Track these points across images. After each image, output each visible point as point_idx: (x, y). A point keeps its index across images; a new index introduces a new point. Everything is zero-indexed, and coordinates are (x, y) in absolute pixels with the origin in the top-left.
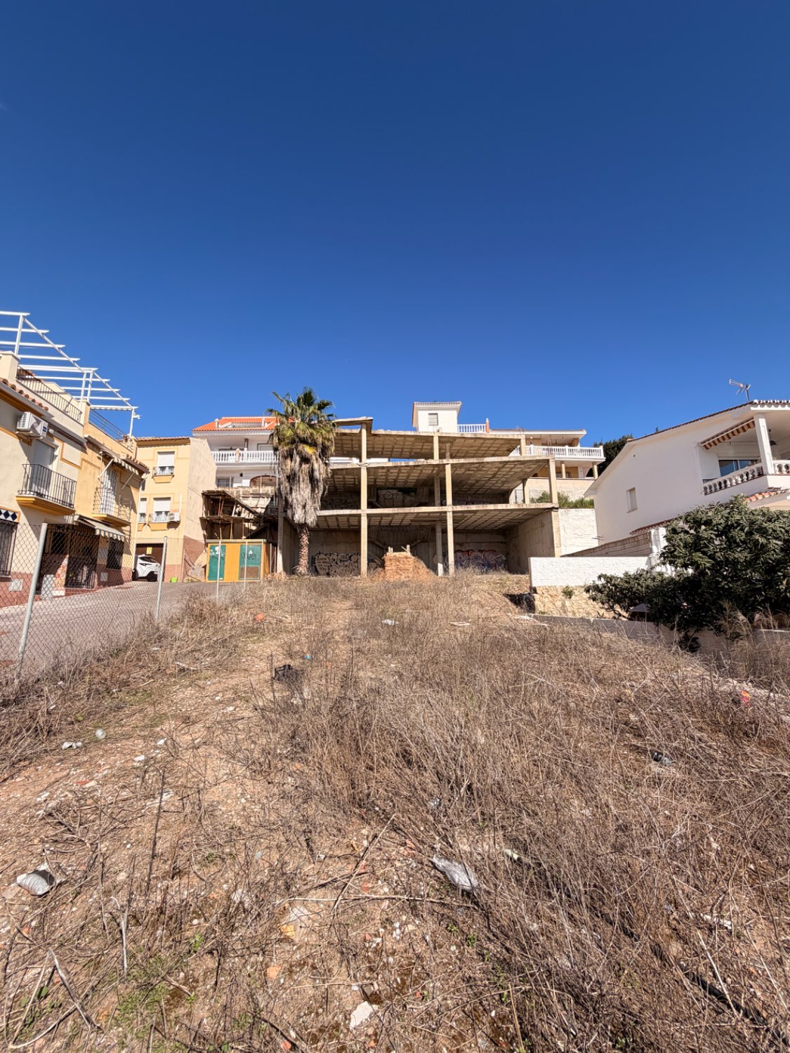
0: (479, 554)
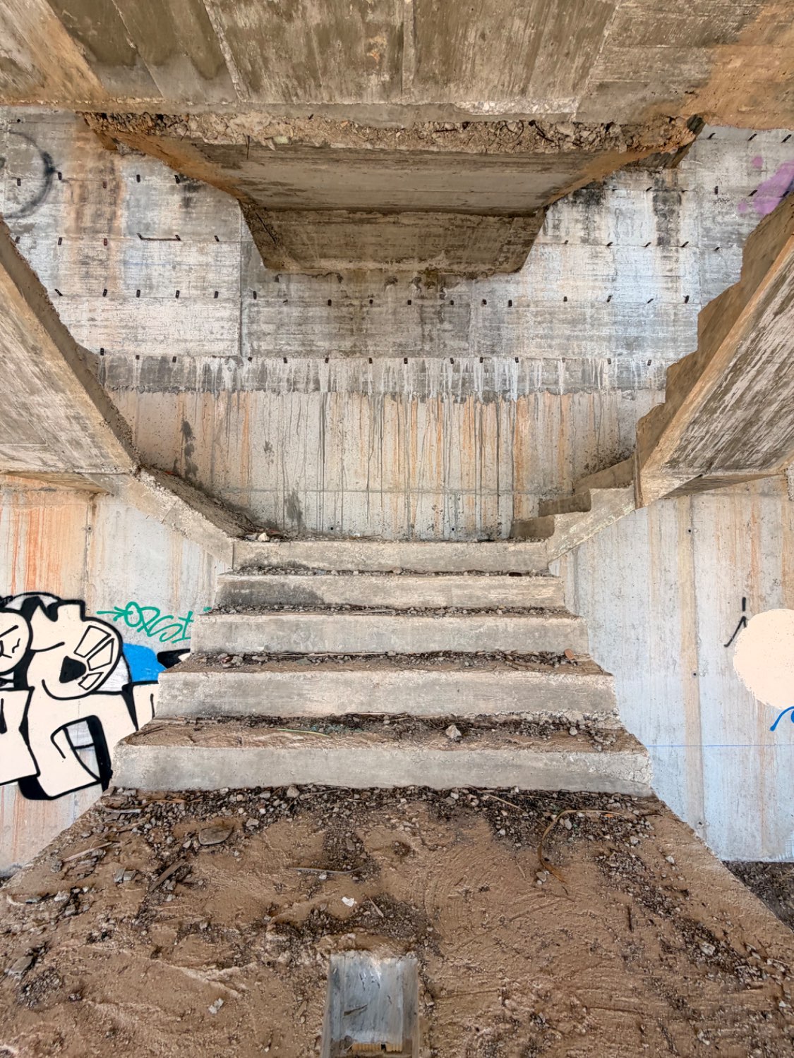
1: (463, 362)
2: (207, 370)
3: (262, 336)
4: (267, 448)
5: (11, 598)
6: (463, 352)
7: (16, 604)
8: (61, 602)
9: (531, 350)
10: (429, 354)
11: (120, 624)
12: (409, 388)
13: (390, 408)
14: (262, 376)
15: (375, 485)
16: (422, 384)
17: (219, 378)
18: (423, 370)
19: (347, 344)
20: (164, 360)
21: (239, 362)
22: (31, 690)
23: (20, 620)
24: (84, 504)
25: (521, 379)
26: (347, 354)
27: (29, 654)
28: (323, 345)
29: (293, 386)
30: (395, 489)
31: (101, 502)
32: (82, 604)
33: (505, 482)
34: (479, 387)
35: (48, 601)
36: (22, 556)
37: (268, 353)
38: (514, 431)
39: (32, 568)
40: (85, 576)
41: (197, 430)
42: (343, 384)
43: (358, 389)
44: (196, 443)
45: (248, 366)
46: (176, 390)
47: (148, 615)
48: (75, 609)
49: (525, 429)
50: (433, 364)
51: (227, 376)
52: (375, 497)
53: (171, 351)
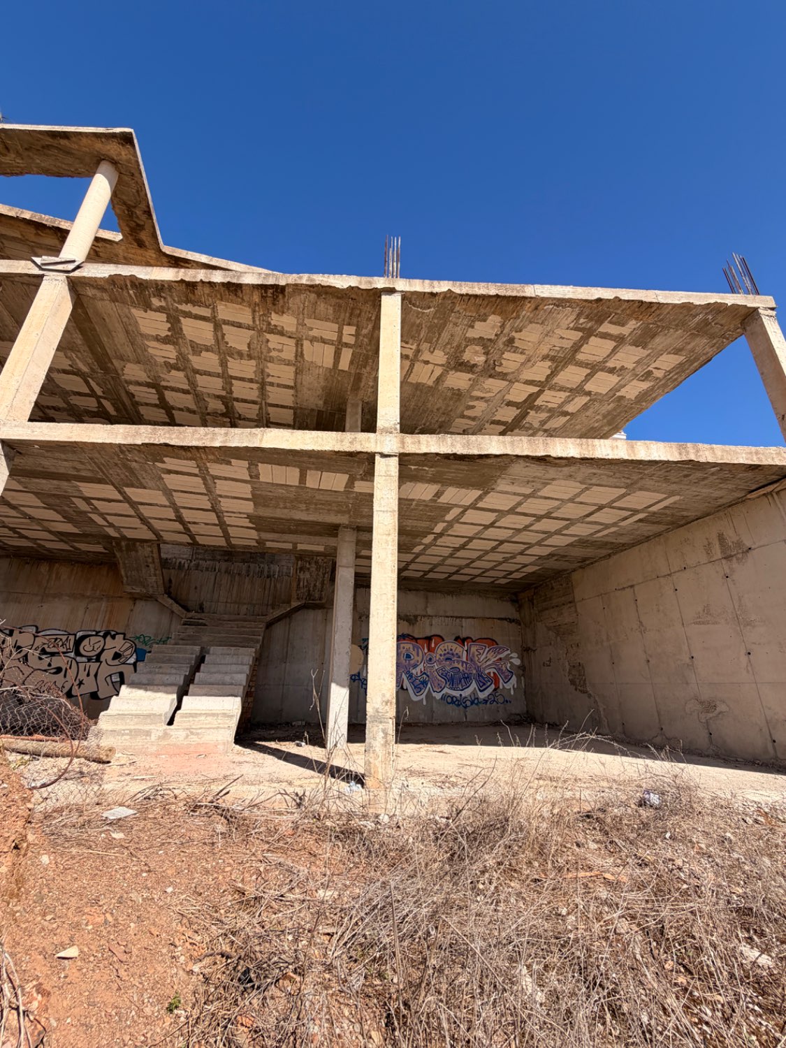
0: (457, 648)
1: (262, 565)
2: (180, 563)
3: (199, 554)
4: (196, 588)
5: (100, 632)
6: (262, 563)
7: (101, 634)
8: (118, 634)
9: (283, 563)
10: (252, 562)
11: (137, 642)
12: (244, 572)
13: (237, 578)
14: (197, 566)
15: (229, 601)
16: (248, 571)
17: (184, 566)
18: (249, 567)
19: (226, 558)
20: (167, 559)
21: (191, 561)
22: (101, 662)
23: (102, 639)
24: (131, 602)
25: (279, 572)
26: (226, 561)
27: (103, 650)
28: (219, 557)
29: (207, 569)
30: (235, 602)
31: (137, 602)
32: (124, 634)
33: (270, 602)
34: (266, 573)
35: (113, 633)
36: (107, 618)
37: (201, 559)
38: (275, 586)
39: (109, 622)
40: (128, 626)
41: (173, 581)
42: (223, 570)
43: (227, 572)
44: (173, 585)
45: (194, 562)
46: (169, 569)
47: (147, 639)
48: (122, 636)
49: (278, 586)
50: (252, 566)
51: (186, 565)
52: (228, 605)
53: (169, 557)
